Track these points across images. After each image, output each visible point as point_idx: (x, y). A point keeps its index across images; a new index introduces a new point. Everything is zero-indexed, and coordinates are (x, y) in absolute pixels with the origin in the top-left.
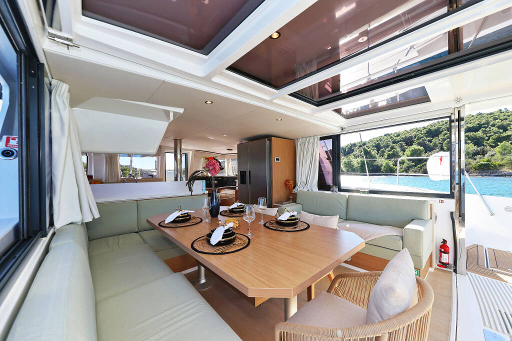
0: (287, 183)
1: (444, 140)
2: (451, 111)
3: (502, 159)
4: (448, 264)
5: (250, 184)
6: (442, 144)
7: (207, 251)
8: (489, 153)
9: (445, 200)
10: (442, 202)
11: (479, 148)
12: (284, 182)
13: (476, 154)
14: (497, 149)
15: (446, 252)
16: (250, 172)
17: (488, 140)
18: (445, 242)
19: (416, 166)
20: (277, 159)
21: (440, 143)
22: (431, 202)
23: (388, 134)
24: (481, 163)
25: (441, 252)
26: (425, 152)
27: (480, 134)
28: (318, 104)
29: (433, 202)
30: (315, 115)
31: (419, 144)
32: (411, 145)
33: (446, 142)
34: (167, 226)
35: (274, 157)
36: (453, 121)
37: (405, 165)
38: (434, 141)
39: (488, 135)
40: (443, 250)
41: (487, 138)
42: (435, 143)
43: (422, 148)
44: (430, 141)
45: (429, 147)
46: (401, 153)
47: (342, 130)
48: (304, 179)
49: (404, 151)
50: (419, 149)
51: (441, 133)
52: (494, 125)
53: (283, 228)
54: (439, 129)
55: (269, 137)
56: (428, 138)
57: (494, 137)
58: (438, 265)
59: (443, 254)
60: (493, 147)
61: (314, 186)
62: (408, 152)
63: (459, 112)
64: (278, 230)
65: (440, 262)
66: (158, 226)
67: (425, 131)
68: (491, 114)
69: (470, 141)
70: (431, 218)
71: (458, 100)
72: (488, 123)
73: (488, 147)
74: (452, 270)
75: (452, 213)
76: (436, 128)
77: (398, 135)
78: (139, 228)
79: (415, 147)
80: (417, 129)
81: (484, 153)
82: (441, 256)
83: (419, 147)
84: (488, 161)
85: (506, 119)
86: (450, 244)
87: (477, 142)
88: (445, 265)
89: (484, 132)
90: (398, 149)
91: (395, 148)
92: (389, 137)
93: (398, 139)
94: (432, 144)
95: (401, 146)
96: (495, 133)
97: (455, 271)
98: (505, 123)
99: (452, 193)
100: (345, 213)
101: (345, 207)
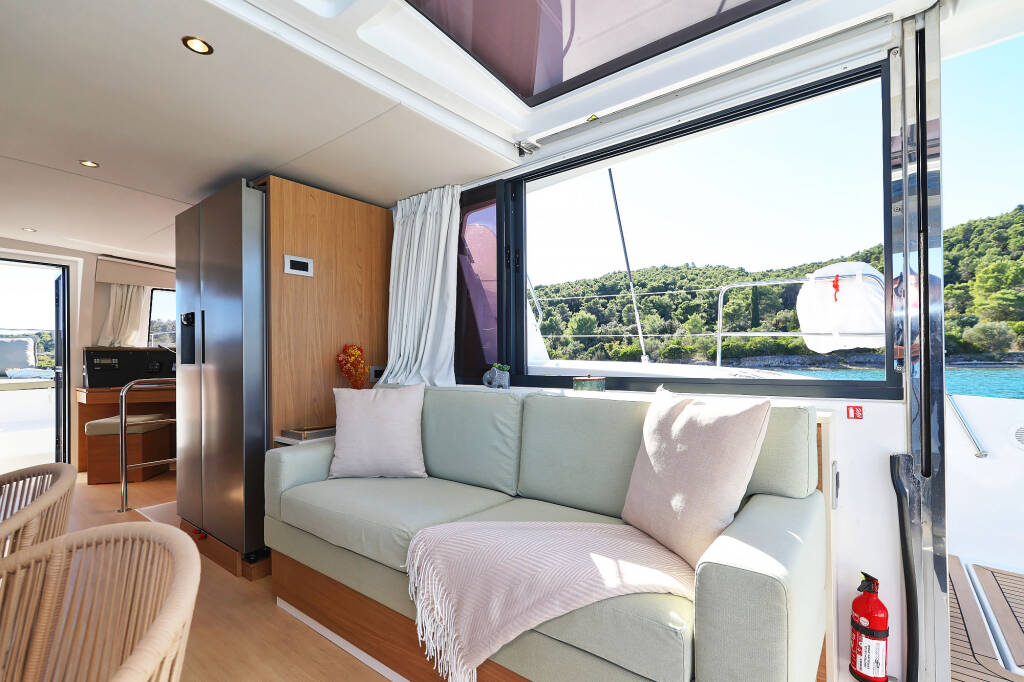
1: (623, 305)
3: (694, 342)
6: (620, 312)
8: (678, 332)
9: (868, 405)
10: (858, 413)
11: (667, 323)
13: (664, 331)
14: (686, 325)
15: (878, 631)
17: (675, 310)
18: (870, 583)
19: (586, 349)
21: (618, 311)
22: (820, 416)
23: (540, 287)
24: (671, 346)
25: (857, 628)
26: (599, 326)
27: (666, 299)
29: (828, 414)
31: (590, 310)
32: (578, 310)
33: (625, 309)
37: (570, 347)
38: (609, 306)
39: (676, 302)
40: (864, 622)
41: (674, 307)
42: (611, 310)
43: (593, 317)
44: (604, 306)
45: (603, 315)
46: (562, 325)
47: (521, 152)
48: (409, 347)
49: (567, 321)
50: (590, 319)
51: (618, 292)
52: (681, 288)
54: (616, 285)
56: (601, 301)
57: (683, 305)
59: (866, 642)
60: (682, 322)
62: (573, 324)
65: (854, 674)
67: (597, 288)
68: (678, 269)
69: (655, 310)
70: (820, 487)
72: (674, 283)
73: (677, 322)
75: (894, 460)
76: (611, 283)
77: (557, 291)
79: (583, 314)
80: (585, 282)
81: (671, 330)
82: (856, 649)
83: (588, 315)
84: (679, 343)
85: (693, 280)
86: (890, 594)
87: (664, 311)
89: (671, 296)
90: (558, 317)
91: (552, 315)
92: (542, 293)
93: (557, 298)
94: (606, 312)
95: (563, 313)
96: (683, 300)
98: (693, 284)
99: (895, 379)
100: (512, 469)
101: (514, 444)
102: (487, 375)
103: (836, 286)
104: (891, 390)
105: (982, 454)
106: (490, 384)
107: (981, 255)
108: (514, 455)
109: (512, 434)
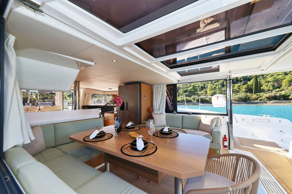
0: (149, 109)
2: (227, 76)
4: (227, 146)
5: (127, 110)
7: (136, 155)
9: (225, 116)
12: (147, 109)
16: (127, 103)
18: (225, 136)
20: (144, 96)
25: (224, 141)
28: (171, 68)
29: (221, 118)
30: (168, 73)
34: (91, 141)
35: (143, 95)
36: (227, 80)
40: (225, 140)
47: (179, 82)
48: (158, 107)
53: (166, 136)
55: (139, 83)
58: (223, 147)
59: (225, 142)
61: (163, 111)
63: (230, 77)
64: (164, 138)
65: (224, 145)
66: (83, 141)
70: (220, 125)
71: (230, 72)
74: (228, 149)
75: (228, 122)
78: (56, 144)
82: (224, 143)
86: (227, 137)
88: (225, 147)
97: (229, 149)
99: (227, 114)
100: (181, 125)
101: (181, 122)
102: (173, 112)
103: (218, 98)
104: (227, 115)
105: (237, 122)
106: (174, 113)
107: (208, 83)
108: (181, 123)
109: (181, 121)
